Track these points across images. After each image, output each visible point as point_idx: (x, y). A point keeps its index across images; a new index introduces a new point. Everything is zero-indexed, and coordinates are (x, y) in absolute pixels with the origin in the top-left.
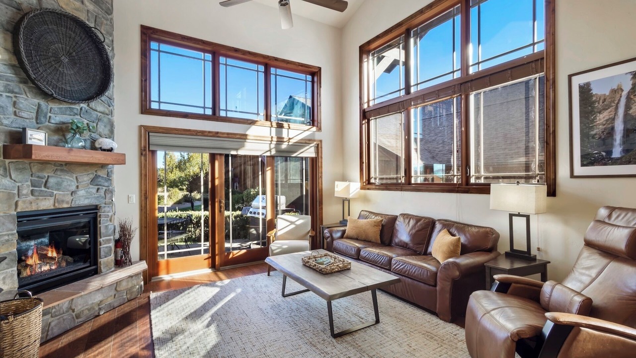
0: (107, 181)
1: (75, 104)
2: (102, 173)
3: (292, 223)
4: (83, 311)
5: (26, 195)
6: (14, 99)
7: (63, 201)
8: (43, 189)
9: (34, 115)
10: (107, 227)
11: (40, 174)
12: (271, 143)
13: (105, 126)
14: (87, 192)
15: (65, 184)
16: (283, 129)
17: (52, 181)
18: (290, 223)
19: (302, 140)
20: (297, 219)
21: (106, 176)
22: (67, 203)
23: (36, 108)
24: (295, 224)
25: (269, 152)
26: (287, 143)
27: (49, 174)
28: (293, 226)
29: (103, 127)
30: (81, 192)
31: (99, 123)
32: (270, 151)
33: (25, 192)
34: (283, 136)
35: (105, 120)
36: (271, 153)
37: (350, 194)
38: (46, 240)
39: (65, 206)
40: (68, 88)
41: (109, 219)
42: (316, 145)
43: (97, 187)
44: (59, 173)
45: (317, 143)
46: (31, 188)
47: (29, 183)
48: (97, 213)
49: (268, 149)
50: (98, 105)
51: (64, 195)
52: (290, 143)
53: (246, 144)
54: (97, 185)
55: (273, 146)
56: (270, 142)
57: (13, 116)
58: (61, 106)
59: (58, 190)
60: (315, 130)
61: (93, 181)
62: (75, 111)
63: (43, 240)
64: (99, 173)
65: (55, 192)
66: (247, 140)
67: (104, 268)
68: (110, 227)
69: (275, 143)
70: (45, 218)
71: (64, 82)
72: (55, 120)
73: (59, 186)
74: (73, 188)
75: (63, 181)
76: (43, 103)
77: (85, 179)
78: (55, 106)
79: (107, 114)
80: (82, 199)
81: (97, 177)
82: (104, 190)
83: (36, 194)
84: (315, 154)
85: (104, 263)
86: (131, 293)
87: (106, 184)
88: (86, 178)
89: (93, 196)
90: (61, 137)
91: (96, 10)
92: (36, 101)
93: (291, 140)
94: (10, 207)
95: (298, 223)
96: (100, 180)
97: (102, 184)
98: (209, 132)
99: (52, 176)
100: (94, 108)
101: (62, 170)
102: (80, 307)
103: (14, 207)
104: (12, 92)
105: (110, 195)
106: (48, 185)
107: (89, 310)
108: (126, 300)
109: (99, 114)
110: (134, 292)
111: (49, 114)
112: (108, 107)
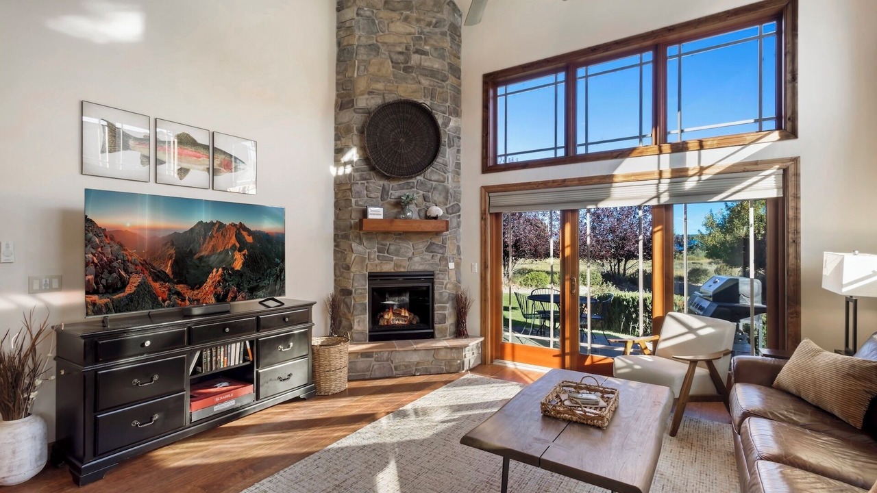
0: (441, 248)
1: (411, 178)
2: (437, 241)
3: (691, 330)
4: (400, 366)
5: (374, 259)
6: (366, 184)
7: (400, 266)
8: (386, 254)
9: (379, 195)
10: (441, 294)
11: (384, 242)
12: (659, 183)
13: (440, 194)
14: (422, 258)
15: (402, 250)
16: (688, 153)
17: (392, 248)
18: (686, 330)
19: (734, 166)
20: (702, 324)
21: (441, 243)
22: (404, 267)
23: (381, 188)
24: (696, 334)
25: (656, 200)
26: (696, 178)
27: (391, 243)
28: (691, 337)
29: (437, 195)
30: (417, 259)
31: (434, 192)
32: (658, 196)
33: (372, 257)
34: (687, 166)
35: (440, 188)
36: (659, 201)
37: (842, 286)
38: (406, 298)
39: (402, 270)
40: (405, 166)
41: (444, 286)
42: (781, 171)
43: (431, 254)
44: (397, 241)
45: (784, 165)
46: (377, 254)
47: (376, 249)
48: (433, 279)
49: (654, 193)
50: (432, 174)
51: (401, 260)
52: (704, 178)
53: (613, 190)
54: (432, 252)
55: (664, 187)
56: (657, 182)
57: (366, 198)
58: (400, 183)
59: (397, 255)
60: (778, 138)
61: (428, 249)
62: (412, 185)
63: (405, 298)
64: (434, 241)
65: (395, 258)
66: (614, 185)
67: (438, 334)
68: (444, 294)
69: (668, 181)
70: (401, 279)
71: (401, 161)
72: (394, 195)
73: (397, 253)
74: (410, 255)
75: (401, 248)
76: (386, 183)
77: (420, 246)
78: (395, 184)
79: (442, 182)
80: (417, 265)
81: (432, 244)
82: (439, 257)
83: (381, 259)
84: (776, 190)
85: (439, 329)
86: (451, 366)
87: (441, 251)
88: (422, 246)
89: (428, 262)
90: (400, 210)
91: (432, 83)
92: (381, 183)
93: (705, 172)
94: (362, 268)
95: (703, 332)
96: (434, 247)
97: (437, 251)
98: (554, 181)
99: (392, 244)
100: (429, 178)
101: (400, 239)
102: (397, 361)
103: (365, 268)
104: (365, 179)
105: (444, 263)
106: (389, 251)
107: (406, 366)
108: (444, 371)
109: (434, 183)
110: (454, 365)
111: (391, 192)
112: (443, 174)
